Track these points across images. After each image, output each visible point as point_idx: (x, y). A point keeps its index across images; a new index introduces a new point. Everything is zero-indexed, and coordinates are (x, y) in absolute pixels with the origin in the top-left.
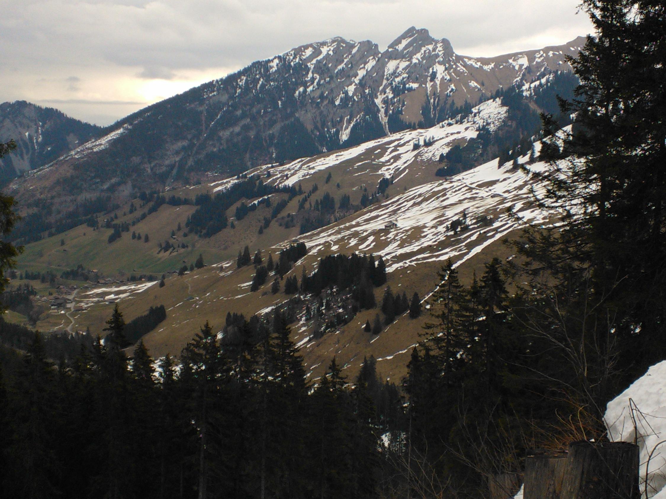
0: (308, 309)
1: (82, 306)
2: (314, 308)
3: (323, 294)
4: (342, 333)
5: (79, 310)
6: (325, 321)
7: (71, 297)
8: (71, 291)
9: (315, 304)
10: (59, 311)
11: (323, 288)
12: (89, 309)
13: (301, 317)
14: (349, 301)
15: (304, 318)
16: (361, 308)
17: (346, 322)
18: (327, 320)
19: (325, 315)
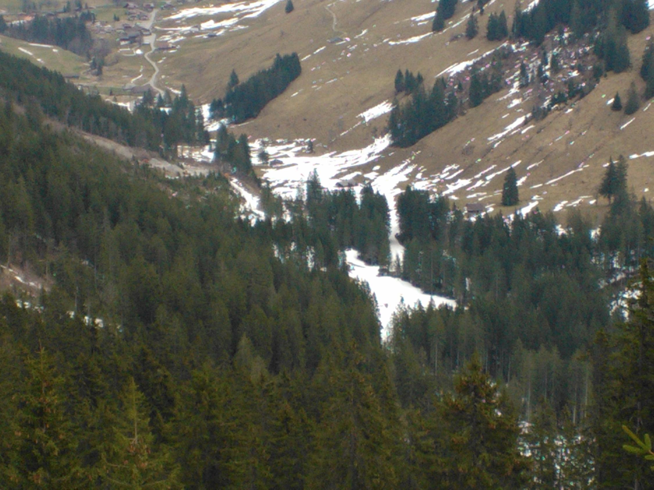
0: (523, 68)
1: (167, 41)
2: (534, 66)
3: (547, 43)
4: (577, 111)
5: (164, 49)
6: (549, 91)
7: (147, 25)
8: (146, 13)
9: (534, 58)
10: (133, 49)
11: (547, 32)
12: (178, 47)
13: (513, 81)
14: (589, 58)
15: (516, 84)
16: (608, 71)
17: (582, 94)
18: (552, 90)
19: (551, 81)
